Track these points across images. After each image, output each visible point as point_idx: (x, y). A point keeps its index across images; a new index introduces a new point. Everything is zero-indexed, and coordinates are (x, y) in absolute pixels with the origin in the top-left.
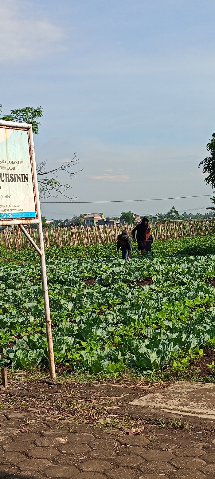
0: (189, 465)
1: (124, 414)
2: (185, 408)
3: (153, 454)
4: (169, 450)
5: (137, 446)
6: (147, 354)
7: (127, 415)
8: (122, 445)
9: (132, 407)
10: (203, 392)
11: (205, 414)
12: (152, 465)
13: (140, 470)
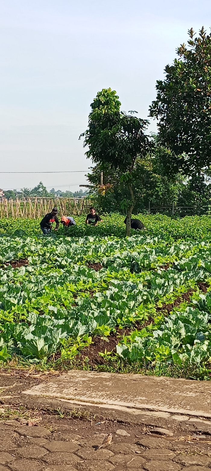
0: (96, 456)
1: (19, 404)
2: (83, 398)
3: (56, 445)
4: (72, 440)
5: (38, 437)
6: (34, 341)
7: (22, 405)
8: (22, 436)
9: (26, 397)
10: (99, 381)
11: (105, 404)
12: (58, 456)
13: (45, 462)
